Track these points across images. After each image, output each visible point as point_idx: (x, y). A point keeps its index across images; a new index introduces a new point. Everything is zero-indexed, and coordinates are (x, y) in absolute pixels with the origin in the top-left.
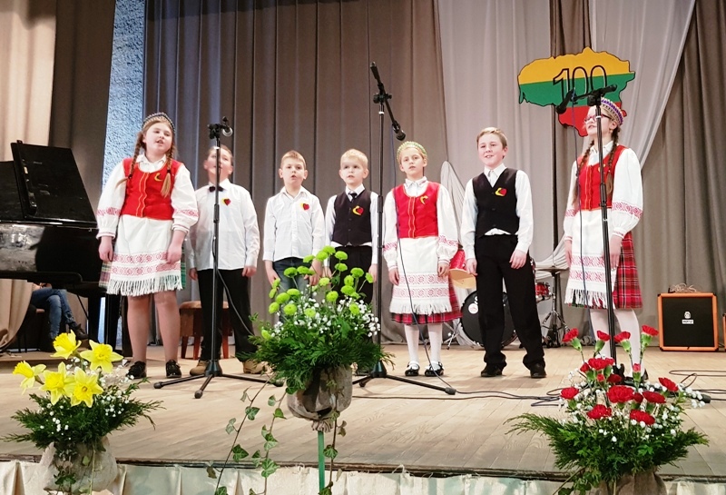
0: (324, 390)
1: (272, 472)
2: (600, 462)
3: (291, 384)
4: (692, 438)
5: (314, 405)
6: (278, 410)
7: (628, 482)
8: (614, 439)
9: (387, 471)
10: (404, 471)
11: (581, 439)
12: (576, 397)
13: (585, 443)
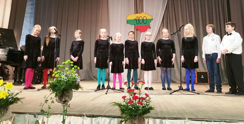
0: (65, 96)
1: (50, 117)
2: (130, 114)
3: (56, 94)
4: (151, 108)
5: (62, 100)
6: (53, 101)
7: (137, 119)
8: (133, 109)
9: (81, 116)
10: (85, 116)
11: (126, 108)
12: (125, 98)
13: (127, 109)
